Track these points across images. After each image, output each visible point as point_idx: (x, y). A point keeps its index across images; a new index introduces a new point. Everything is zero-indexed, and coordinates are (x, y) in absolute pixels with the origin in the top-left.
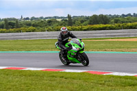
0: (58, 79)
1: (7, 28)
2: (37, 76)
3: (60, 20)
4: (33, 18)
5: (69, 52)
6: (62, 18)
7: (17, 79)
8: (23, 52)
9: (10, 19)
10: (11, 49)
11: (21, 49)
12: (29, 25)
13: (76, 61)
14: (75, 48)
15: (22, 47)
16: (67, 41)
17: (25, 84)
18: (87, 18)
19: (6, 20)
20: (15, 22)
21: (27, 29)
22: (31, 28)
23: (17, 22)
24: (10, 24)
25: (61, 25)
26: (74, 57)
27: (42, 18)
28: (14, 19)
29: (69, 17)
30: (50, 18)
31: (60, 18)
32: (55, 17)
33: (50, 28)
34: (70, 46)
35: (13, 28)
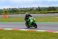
0: (34, 34)
1: (13, 12)
2: (25, 33)
3: (35, 9)
4: (24, 8)
5: (29, 23)
6: (36, 8)
7: (17, 34)
8: (20, 22)
9: (14, 9)
10: (15, 21)
11: (19, 21)
12: (22, 11)
13: (32, 26)
14: (32, 21)
15: (19, 20)
16: (28, 18)
17: (21, 36)
18: (47, 8)
19: (12, 9)
20: (16, 10)
21: (21, 13)
22: (23, 12)
23: (17, 10)
24: (14, 11)
25: (36, 11)
26: (31, 24)
27: (27, 8)
28: (16, 9)
29: (39, 8)
30: (31, 8)
31: (35, 8)
32: (33, 8)
33: (31, 12)
34: (30, 20)
35: (15, 12)
